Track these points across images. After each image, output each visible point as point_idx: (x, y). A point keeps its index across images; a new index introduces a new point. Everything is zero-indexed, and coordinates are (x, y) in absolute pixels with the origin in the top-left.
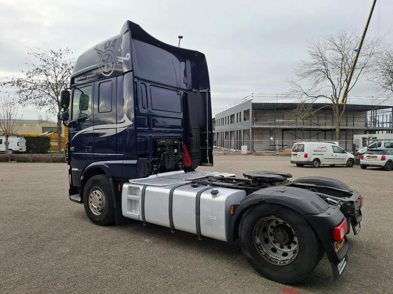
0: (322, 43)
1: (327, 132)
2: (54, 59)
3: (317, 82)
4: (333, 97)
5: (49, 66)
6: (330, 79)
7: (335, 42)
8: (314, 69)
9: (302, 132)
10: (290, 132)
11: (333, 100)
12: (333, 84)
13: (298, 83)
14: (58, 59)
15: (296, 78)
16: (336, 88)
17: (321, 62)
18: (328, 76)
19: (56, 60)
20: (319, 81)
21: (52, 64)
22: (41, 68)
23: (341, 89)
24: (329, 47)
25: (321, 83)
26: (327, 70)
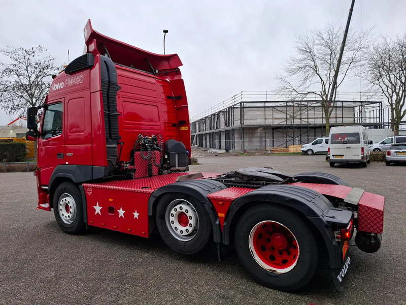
0: (310, 37)
1: (317, 130)
2: (27, 58)
3: (306, 78)
4: (323, 93)
5: (20, 65)
6: (318, 75)
7: (323, 37)
8: (302, 65)
9: (292, 130)
10: (279, 130)
11: (322, 97)
12: (322, 80)
13: (287, 80)
14: (31, 57)
15: (285, 74)
16: (325, 84)
17: (309, 58)
18: (317, 72)
19: (29, 59)
20: (308, 77)
21: (25, 64)
22: (12, 67)
23: (330, 85)
24: (317, 42)
25: (310, 79)
26: (316, 66)
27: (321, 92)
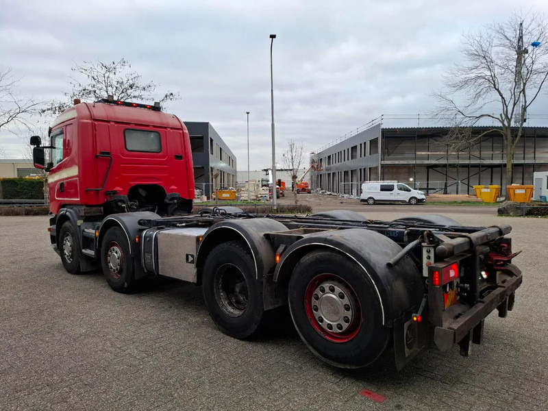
0: (485, 36)
1: (495, 169)
2: (106, 75)
3: (478, 95)
4: (503, 116)
5: (100, 86)
6: (498, 90)
7: (506, 34)
8: (473, 76)
9: (455, 170)
10: (438, 169)
11: (502, 122)
12: (503, 98)
13: (449, 97)
14: (112, 75)
15: (447, 90)
16: (507, 103)
17: (483, 65)
18: (495, 85)
19: (108, 77)
20: (481, 93)
21: (104, 83)
22: (90, 88)
23: (515, 104)
24: (496, 41)
25: (484, 97)
26: (493, 77)
27: (501, 115)
